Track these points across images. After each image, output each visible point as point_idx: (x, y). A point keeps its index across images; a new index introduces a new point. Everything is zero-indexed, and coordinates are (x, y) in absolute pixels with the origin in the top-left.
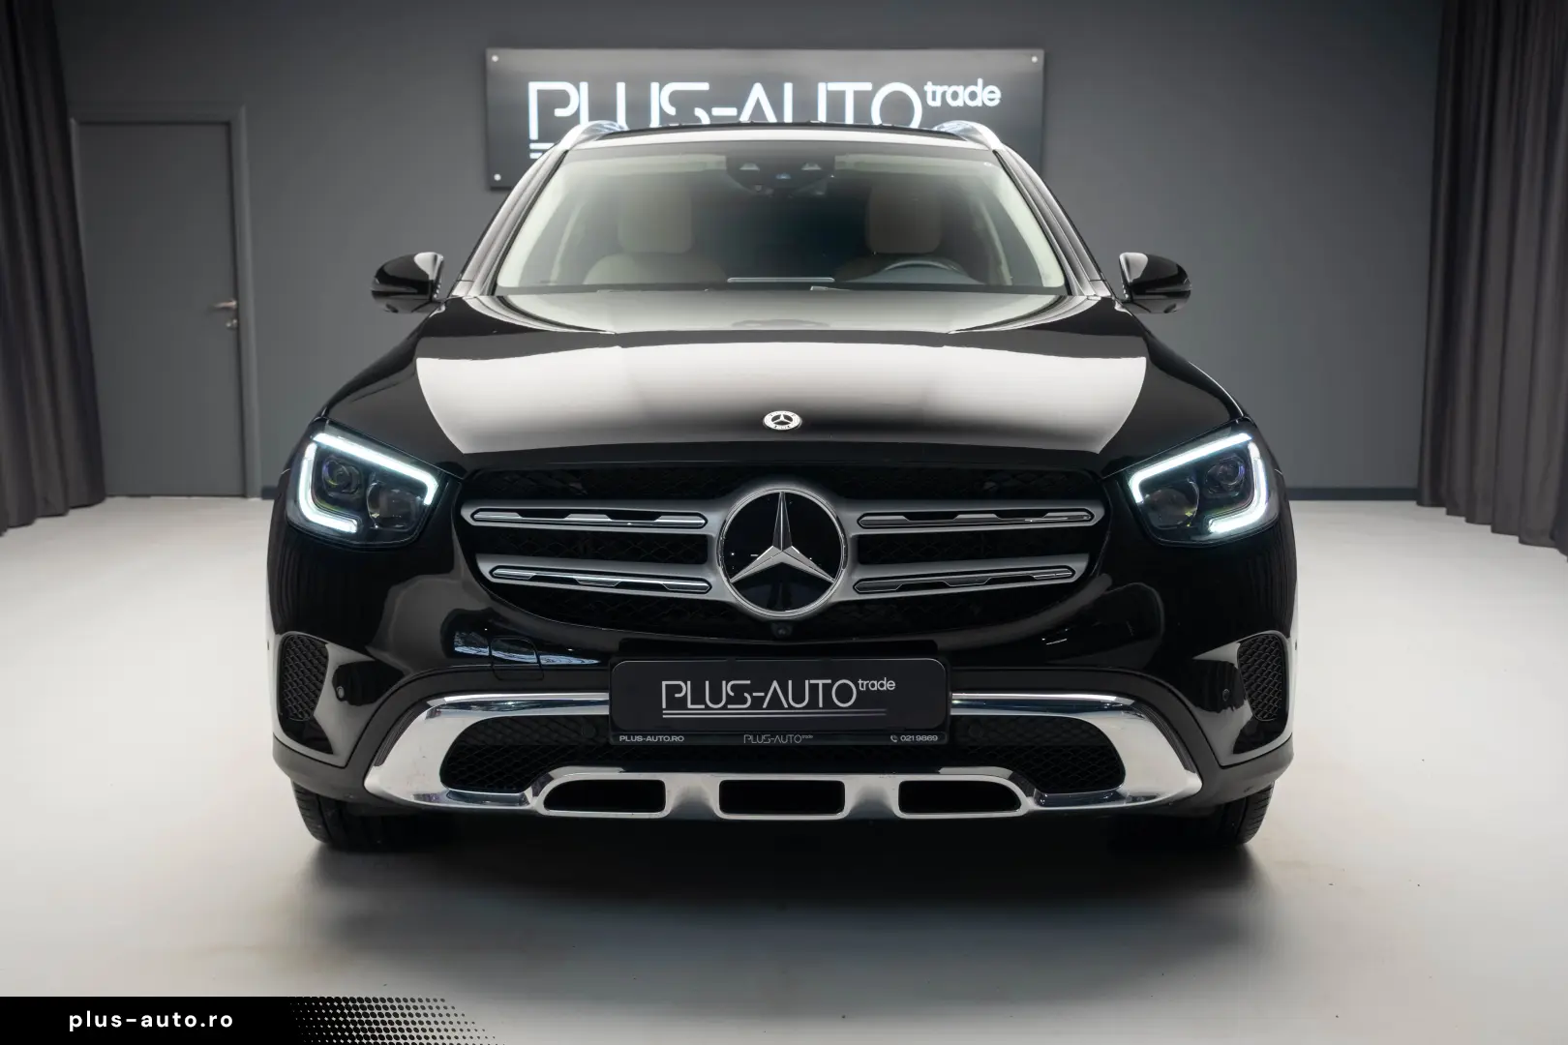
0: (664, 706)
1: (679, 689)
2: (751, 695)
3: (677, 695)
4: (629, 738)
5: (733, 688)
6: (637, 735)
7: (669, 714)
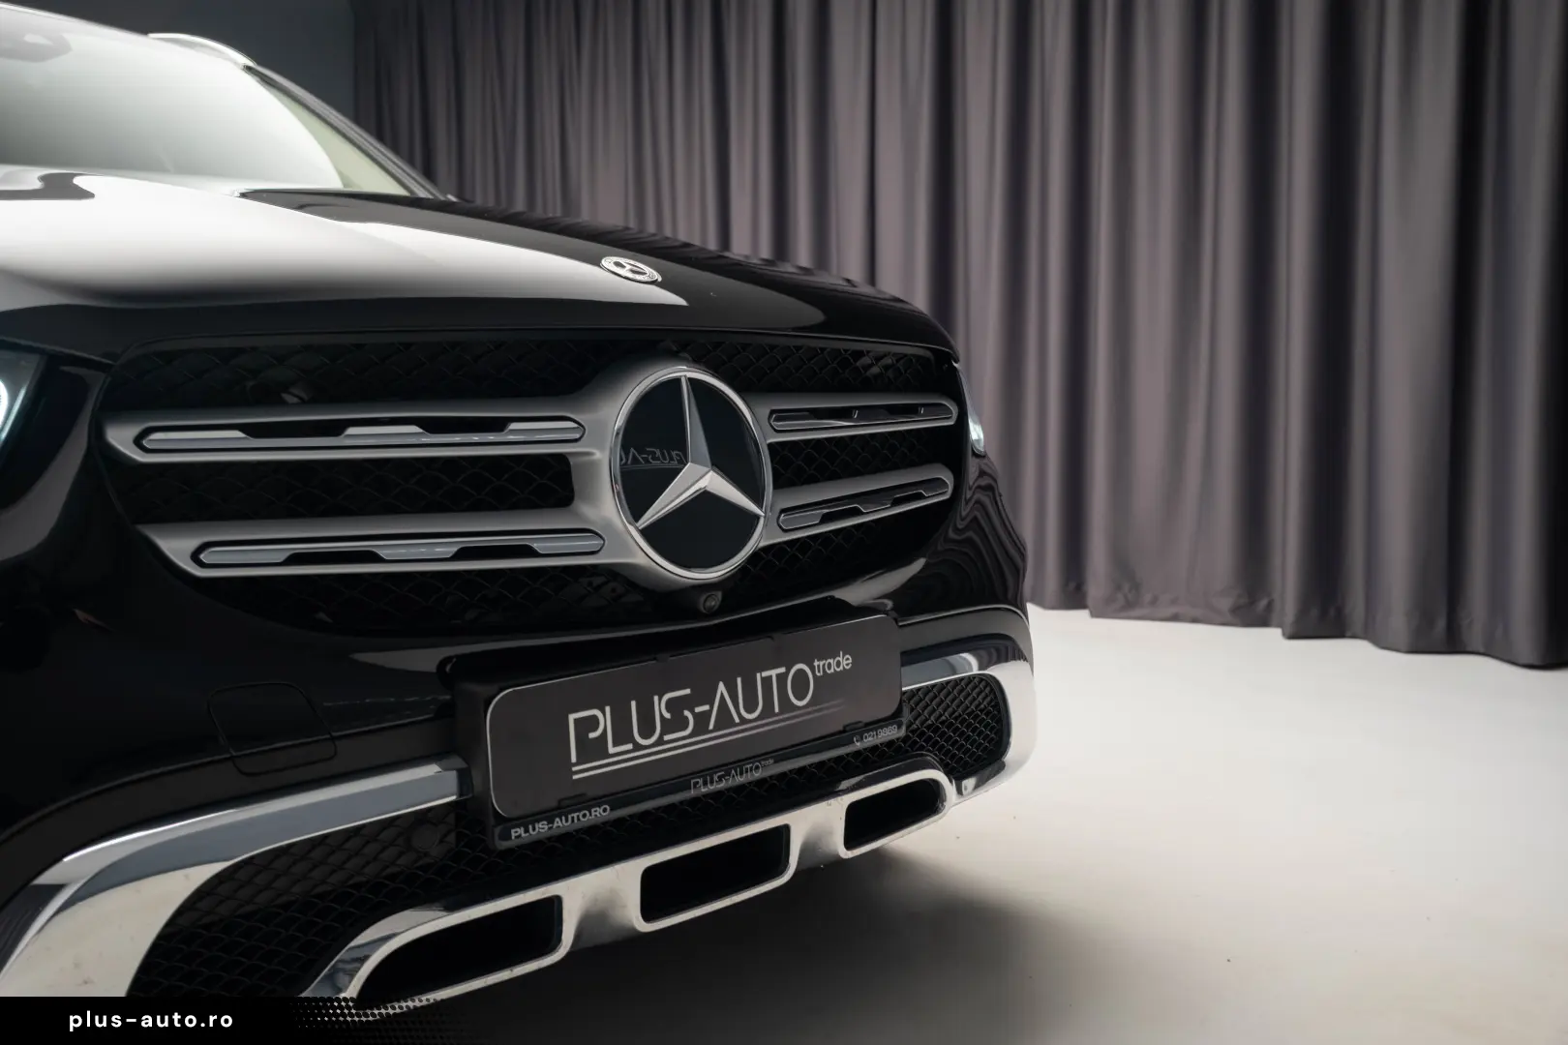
0: (574, 759)
1: (593, 723)
2: (692, 712)
3: (592, 735)
4: (527, 831)
5: (670, 705)
6: (538, 821)
7: (582, 771)
